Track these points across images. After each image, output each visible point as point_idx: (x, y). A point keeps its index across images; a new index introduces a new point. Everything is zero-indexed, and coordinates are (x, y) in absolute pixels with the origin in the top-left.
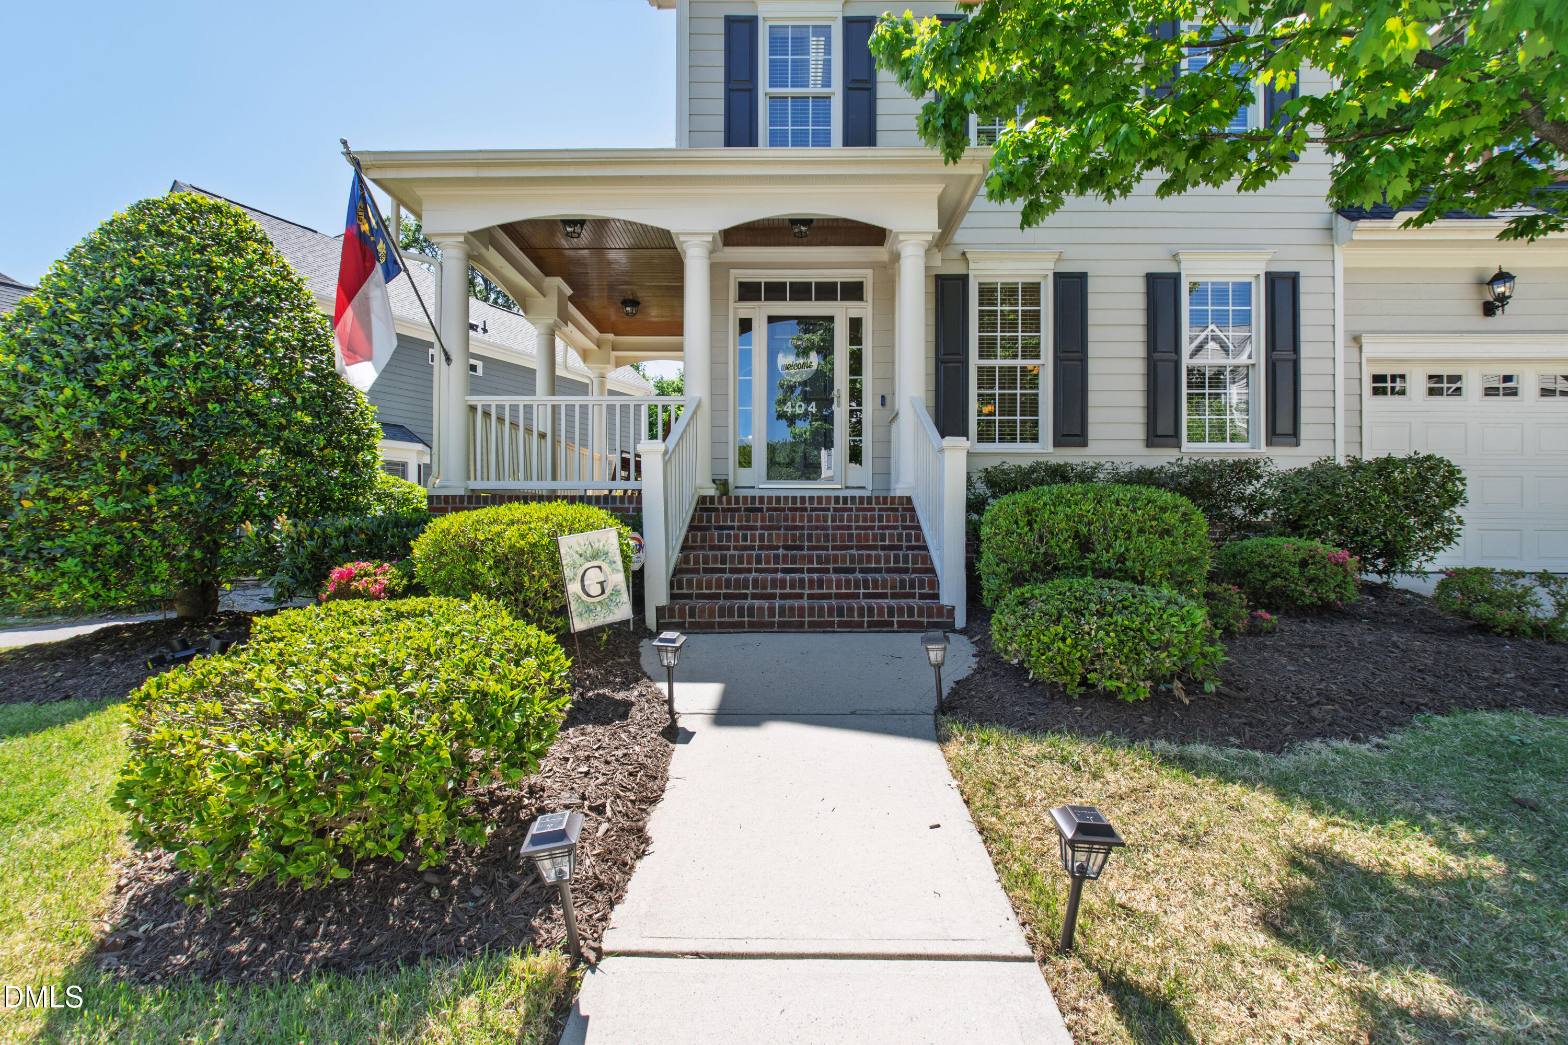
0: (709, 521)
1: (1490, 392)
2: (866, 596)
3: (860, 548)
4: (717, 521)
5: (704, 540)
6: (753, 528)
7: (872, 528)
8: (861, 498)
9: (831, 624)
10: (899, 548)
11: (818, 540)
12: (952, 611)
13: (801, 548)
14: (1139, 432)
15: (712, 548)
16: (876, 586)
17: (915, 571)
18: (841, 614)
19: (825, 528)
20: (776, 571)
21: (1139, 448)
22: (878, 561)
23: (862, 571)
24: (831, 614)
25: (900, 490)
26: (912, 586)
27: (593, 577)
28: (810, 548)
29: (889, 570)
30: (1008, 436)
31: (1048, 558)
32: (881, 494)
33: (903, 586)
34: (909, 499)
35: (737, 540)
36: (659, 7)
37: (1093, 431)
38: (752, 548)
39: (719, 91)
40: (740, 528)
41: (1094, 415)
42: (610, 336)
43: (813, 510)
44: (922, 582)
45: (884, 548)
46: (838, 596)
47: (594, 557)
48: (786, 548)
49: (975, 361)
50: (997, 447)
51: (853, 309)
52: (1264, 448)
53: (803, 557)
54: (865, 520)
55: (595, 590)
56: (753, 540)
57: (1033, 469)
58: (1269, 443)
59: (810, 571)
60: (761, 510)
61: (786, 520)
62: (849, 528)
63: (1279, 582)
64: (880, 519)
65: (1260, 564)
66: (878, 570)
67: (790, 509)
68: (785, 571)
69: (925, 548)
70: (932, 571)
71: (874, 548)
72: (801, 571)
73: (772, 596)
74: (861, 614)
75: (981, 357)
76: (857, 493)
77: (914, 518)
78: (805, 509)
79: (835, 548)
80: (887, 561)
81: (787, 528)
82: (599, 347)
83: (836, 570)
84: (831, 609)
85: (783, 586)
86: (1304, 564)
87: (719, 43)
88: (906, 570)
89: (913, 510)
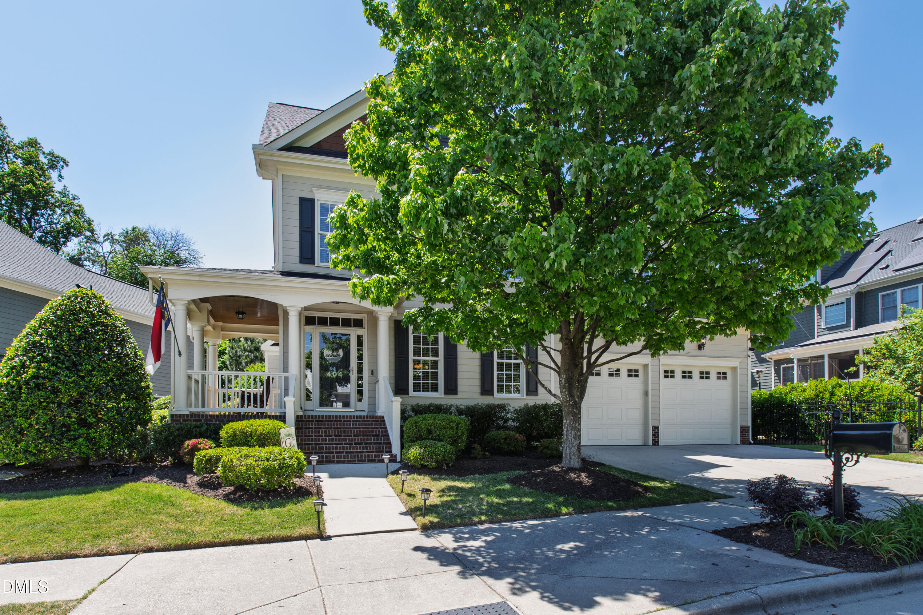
0: (302, 425)
1: (611, 375)
2: (367, 452)
3: (364, 436)
4: (306, 425)
5: (302, 433)
6: (321, 428)
7: (368, 428)
8: (364, 416)
9: (355, 461)
10: (379, 435)
11: (348, 432)
12: (396, 456)
13: (341, 436)
14: (478, 389)
15: (306, 436)
16: (370, 448)
17: (384, 443)
18: (358, 457)
19: (350, 428)
20: (332, 444)
21: (478, 396)
22: (371, 440)
23: (365, 444)
24: (355, 457)
25: (379, 413)
26: (383, 448)
27: (288, 441)
28: (345, 436)
29: (375, 443)
30: (426, 389)
31: (421, 436)
32: (372, 414)
33: (380, 448)
34: (383, 417)
35: (315, 433)
36: (263, 178)
37: (460, 388)
38: (322, 436)
39: (297, 230)
40: (315, 428)
41: (460, 382)
42: (221, 324)
43: (344, 421)
44: (386, 447)
45: (373, 436)
46: (357, 452)
47: (289, 436)
48: (335, 436)
49: (411, 357)
50: (421, 394)
51: (359, 331)
52: (525, 396)
53: (342, 439)
54: (366, 425)
55: (288, 445)
56: (322, 433)
57: (430, 405)
58: (527, 395)
59: (345, 444)
60: (322, 421)
61: (334, 425)
62: (359, 428)
63: (498, 445)
64: (372, 425)
65: (494, 439)
66: (371, 443)
67: (335, 421)
68: (336, 444)
69: (388, 436)
70: (390, 443)
71: (369, 435)
72: (342, 444)
73: (333, 453)
74: (365, 457)
75: (414, 355)
76: (362, 414)
77: (384, 424)
78: (341, 421)
79: (354, 436)
80: (374, 440)
81: (334, 428)
82: (214, 329)
83: (355, 444)
84: (355, 456)
85: (336, 449)
86: (506, 439)
87: (297, 209)
88: (381, 443)
89: (384, 421)
